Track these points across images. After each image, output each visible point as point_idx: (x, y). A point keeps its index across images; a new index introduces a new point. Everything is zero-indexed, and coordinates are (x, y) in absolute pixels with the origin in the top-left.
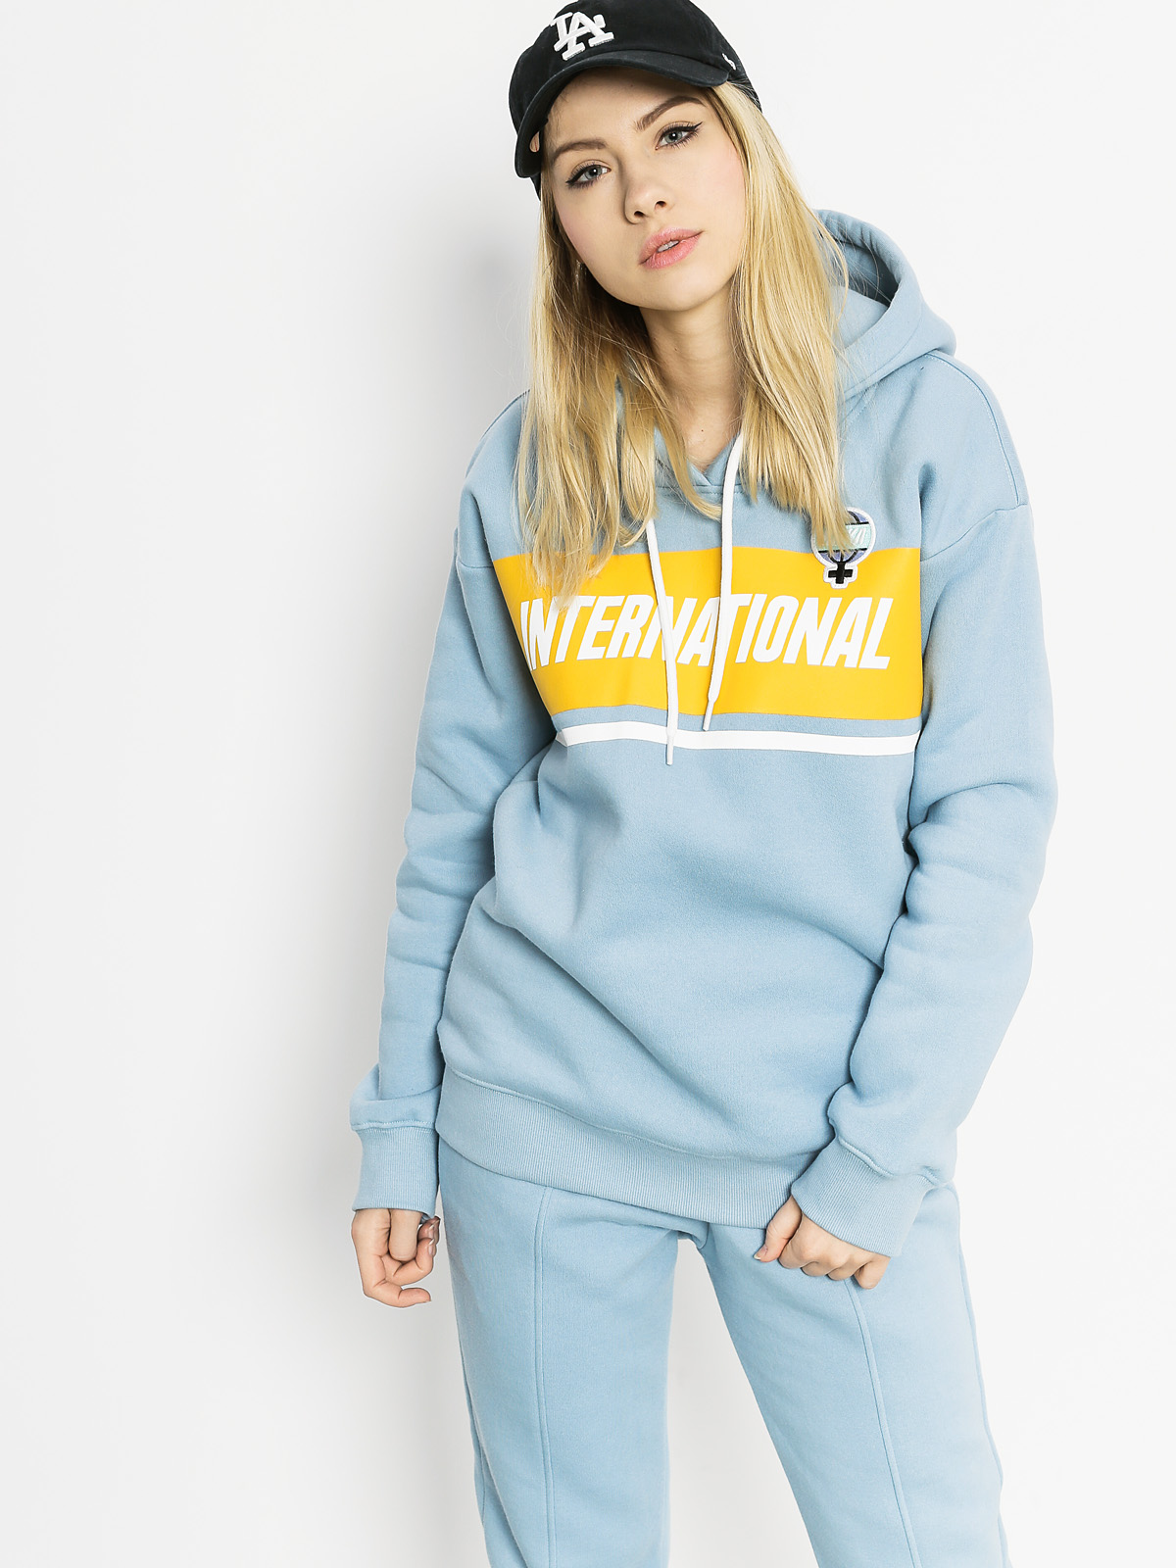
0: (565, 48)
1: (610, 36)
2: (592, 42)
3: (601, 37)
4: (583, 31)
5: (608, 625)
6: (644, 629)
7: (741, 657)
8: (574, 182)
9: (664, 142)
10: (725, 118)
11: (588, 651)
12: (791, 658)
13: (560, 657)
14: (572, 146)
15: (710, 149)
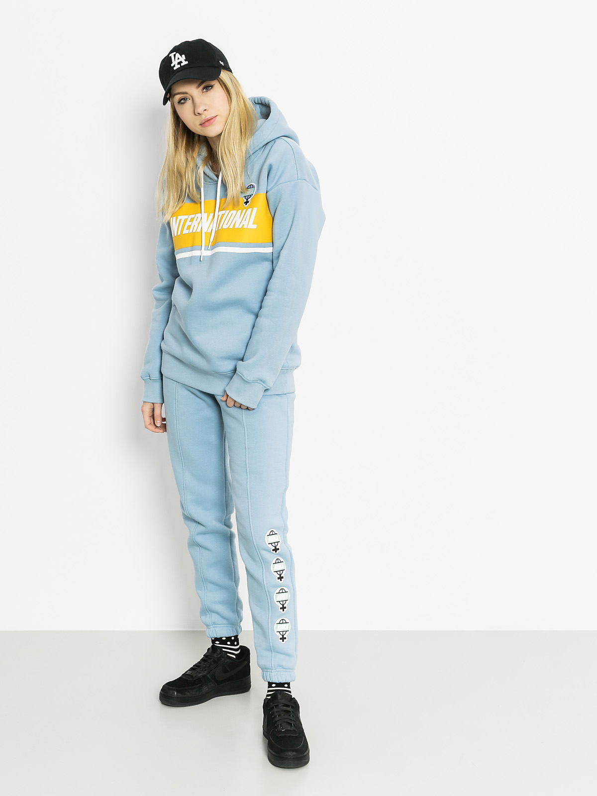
0: (174, 66)
1: (187, 62)
2: (182, 64)
3: (185, 63)
4: (179, 61)
5: (190, 223)
6: (199, 224)
7: (220, 228)
8: (179, 102)
9: (204, 90)
10: (221, 82)
11: (185, 231)
12: (231, 227)
13: (179, 234)
14: (179, 94)
15: (217, 91)
